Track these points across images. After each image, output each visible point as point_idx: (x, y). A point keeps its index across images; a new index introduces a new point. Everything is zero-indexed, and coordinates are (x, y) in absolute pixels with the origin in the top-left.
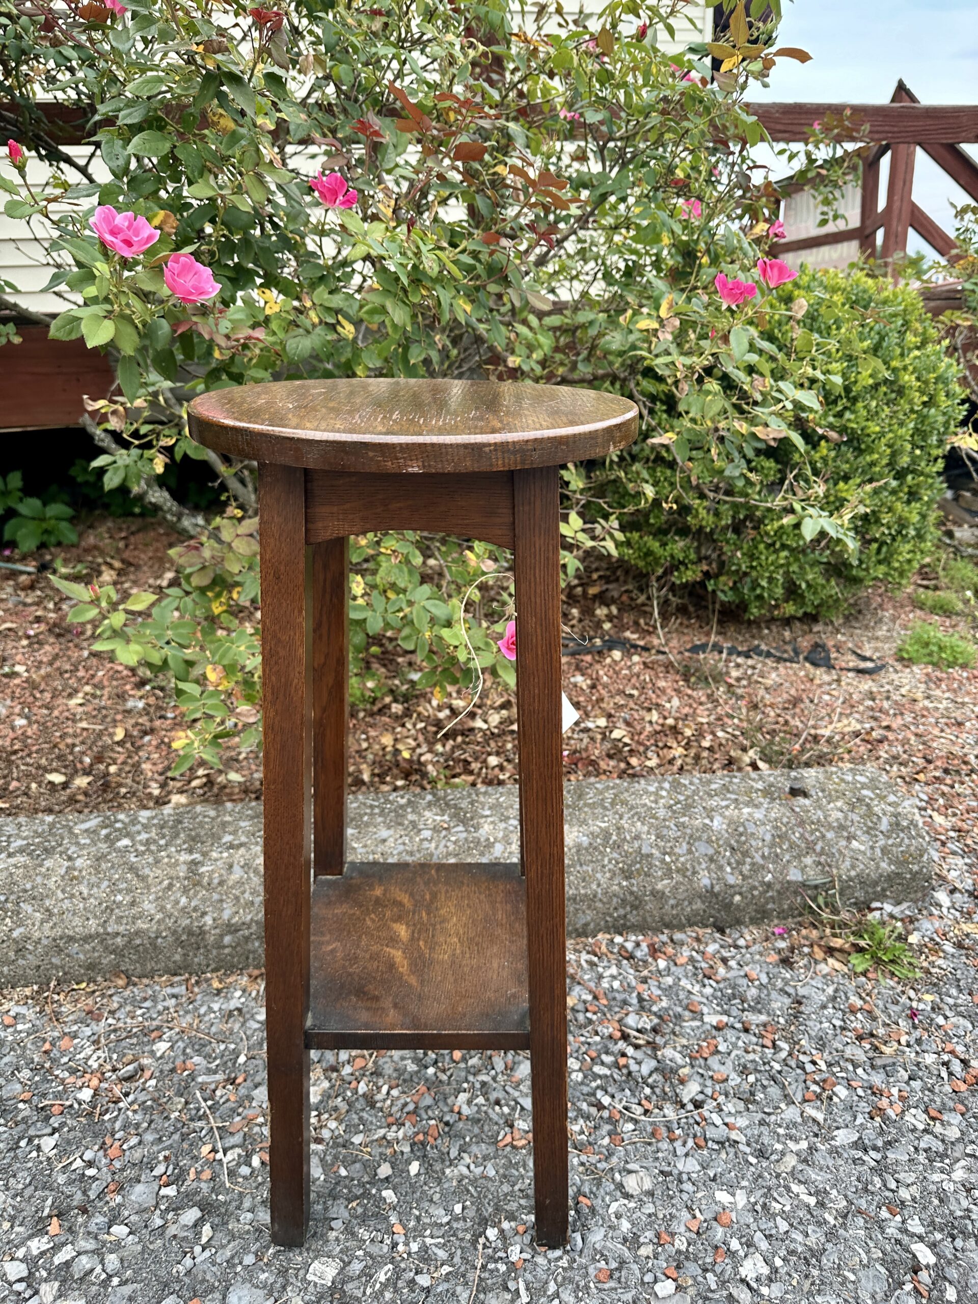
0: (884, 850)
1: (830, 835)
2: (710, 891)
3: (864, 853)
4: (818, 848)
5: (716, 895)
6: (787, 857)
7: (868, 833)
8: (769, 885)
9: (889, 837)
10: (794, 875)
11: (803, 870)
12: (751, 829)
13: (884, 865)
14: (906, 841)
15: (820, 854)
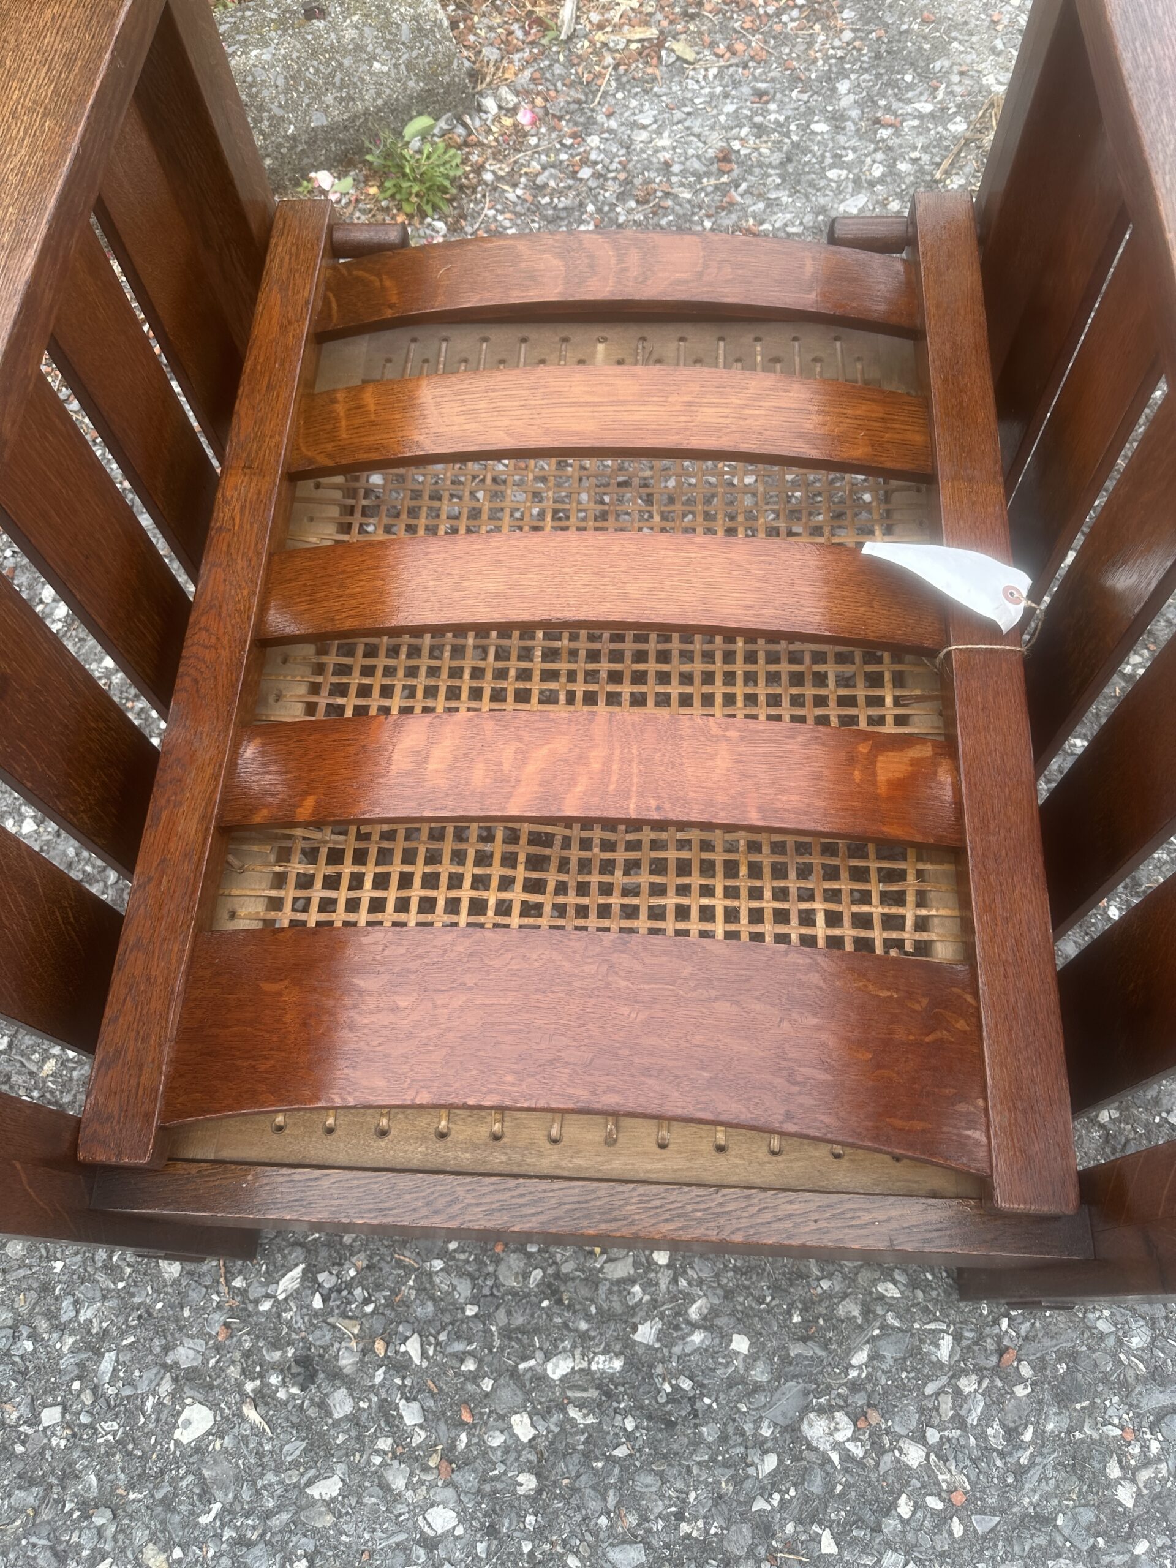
0: (410, 66)
1: (347, 62)
3: (388, 74)
4: (337, 80)
6: (306, 100)
7: (388, 48)
8: (294, 138)
9: (412, 49)
10: (318, 120)
11: (325, 111)
12: (261, 76)
13: (411, 84)
14: (432, 47)
15: (340, 89)
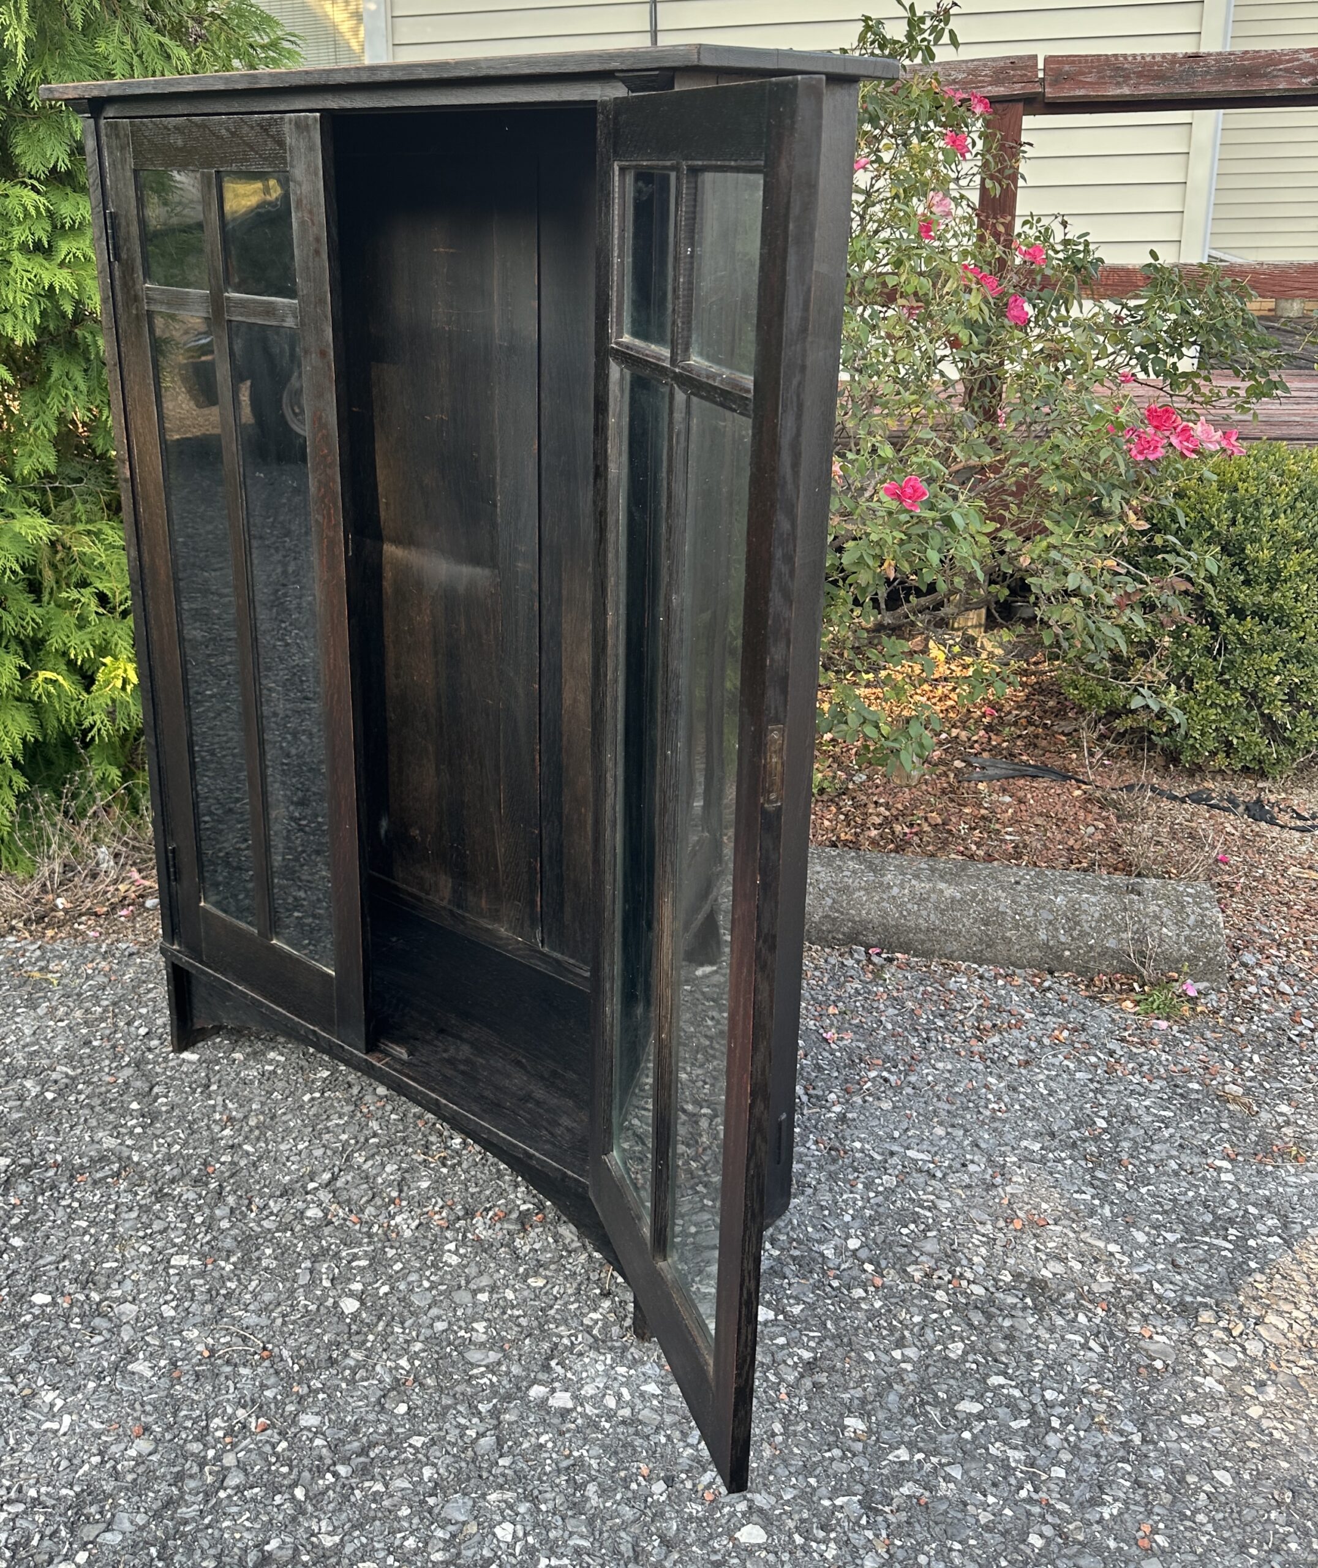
0: (1188, 938)
1: (1146, 921)
2: (1046, 944)
3: (1171, 937)
4: (1135, 928)
5: (1051, 948)
6: (1109, 931)
7: (1177, 924)
8: (1091, 947)
10: (1111, 943)
11: (1119, 941)
13: (1186, 949)
15: (1135, 933)
